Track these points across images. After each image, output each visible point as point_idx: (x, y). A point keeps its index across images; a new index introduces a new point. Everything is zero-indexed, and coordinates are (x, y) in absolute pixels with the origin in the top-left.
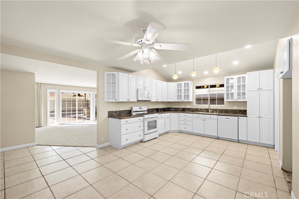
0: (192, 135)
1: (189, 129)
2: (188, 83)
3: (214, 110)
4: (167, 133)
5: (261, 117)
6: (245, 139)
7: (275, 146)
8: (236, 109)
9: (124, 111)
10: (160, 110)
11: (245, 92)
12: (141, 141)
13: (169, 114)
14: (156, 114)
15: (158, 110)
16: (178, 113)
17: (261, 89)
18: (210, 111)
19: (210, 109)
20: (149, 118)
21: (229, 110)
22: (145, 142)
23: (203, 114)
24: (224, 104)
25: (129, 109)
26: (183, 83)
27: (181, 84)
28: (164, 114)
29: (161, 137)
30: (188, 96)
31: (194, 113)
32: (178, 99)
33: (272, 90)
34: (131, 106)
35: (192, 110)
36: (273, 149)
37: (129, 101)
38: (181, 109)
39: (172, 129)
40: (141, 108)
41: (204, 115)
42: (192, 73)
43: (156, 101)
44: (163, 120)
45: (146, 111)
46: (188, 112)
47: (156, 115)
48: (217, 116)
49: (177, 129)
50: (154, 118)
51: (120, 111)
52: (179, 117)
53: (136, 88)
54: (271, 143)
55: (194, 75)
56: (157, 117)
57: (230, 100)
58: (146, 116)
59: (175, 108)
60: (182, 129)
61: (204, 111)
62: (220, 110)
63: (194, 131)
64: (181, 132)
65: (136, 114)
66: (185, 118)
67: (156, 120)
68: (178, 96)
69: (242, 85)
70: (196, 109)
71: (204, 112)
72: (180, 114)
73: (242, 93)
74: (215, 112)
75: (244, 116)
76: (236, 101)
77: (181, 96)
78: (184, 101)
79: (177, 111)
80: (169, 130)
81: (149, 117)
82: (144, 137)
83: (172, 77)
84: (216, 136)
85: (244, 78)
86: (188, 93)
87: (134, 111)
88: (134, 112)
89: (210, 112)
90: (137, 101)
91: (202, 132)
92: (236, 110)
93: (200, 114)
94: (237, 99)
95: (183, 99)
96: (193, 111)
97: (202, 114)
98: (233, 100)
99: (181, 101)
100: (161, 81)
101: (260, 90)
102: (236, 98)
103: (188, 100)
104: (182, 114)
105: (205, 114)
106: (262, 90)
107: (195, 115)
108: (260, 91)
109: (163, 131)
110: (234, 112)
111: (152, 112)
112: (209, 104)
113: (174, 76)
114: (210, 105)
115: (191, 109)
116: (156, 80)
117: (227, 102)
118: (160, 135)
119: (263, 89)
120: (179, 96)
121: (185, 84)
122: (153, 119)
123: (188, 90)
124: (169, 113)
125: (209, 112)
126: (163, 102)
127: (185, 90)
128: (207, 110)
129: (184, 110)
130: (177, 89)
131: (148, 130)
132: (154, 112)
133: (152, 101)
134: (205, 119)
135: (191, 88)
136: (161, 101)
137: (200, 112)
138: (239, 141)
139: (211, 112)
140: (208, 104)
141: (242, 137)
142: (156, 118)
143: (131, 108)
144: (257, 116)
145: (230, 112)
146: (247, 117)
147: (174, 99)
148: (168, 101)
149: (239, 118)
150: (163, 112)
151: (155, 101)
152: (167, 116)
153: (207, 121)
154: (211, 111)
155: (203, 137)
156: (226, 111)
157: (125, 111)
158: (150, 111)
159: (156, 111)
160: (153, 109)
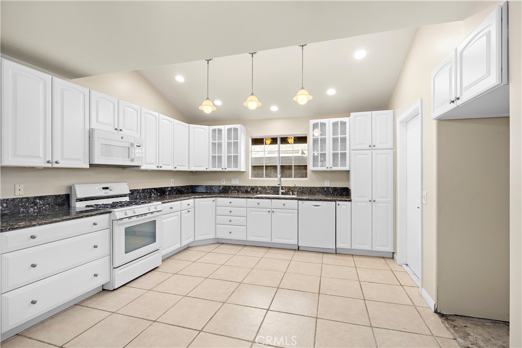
0: (246, 248)
1: (239, 235)
2: (236, 130)
3: (289, 188)
4: (187, 248)
5: (374, 201)
6: (346, 246)
7: (395, 255)
8: (328, 186)
9: (36, 198)
10: (170, 191)
11: (346, 153)
12: (103, 290)
13: (191, 201)
14: (155, 203)
15: (162, 194)
16: (214, 199)
17: (374, 146)
18: (281, 191)
19: (282, 187)
20: (130, 217)
21: (316, 188)
22: (114, 290)
23: (269, 198)
24: (306, 177)
25: (63, 192)
26: (224, 128)
27: (220, 131)
28: (180, 202)
29: (170, 262)
30: (236, 157)
31: (249, 198)
32: (214, 166)
33: (392, 149)
34: (68, 182)
35: (244, 190)
36: (392, 260)
37: (56, 165)
38: (221, 188)
39: (199, 238)
40: (107, 188)
41: (270, 200)
42: (248, 99)
43: (158, 169)
44: (175, 218)
45: (125, 196)
46: (236, 195)
47: (156, 205)
48: (297, 201)
49: (212, 236)
50: (149, 216)
52: (216, 206)
53: (87, 128)
54: (390, 249)
55: (252, 104)
56: (158, 211)
57: (319, 168)
58: (119, 213)
59: (206, 187)
60: (223, 235)
61: (268, 191)
62: (300, 188)
63: (250, 238)
64: (220, 242)
65: (87, 206)
66: (230, 209)
67: (155, 221)
68: (214, 157)
69: (340, 139)
70: (253, 188)
71: (268, 193)
72: (219, 199)
73: (341, 153)
74: (291, 192)
75: (346, 201)
76: (331, 169)
77: (220, 157)
78: (228, 169)
79: (210, 193)
80: (191, 240)
81: (130, 214)
82: (111, 276)
83: (200, 108)
84: (296, 245)
85: (344, 124)
86: (236, 151)
87: (79, 196)
88: (81, 200)
89: (280, 193)
90: (88, 166)
91: (267, 240)
92: (328, 188)
93: (262, 198)
94: (331, 166)
95: (225, 166)
96: (247, 192)
97: (266, 198)
98: (324, 169)
99: (220, 169)
100: (171, 119)
101: (373, 148)
102: (329, 165)
103: (237, 167)
104: (222, 201)
105: (273, 198)
106: (374, 149)
107: (252, 202)
108: (373, 151)
109: (177, 246)
110: (325, 191)
111: (145, 198)
112: (279, 176)
113: (204, 103)
114: (282, 179)
115: (243, 187)
116: (156, 114)
117: (313, 171)
118: (165, 259)
119: (378, 146)
120: (217, 159)
121: (229, 130)
122: (144, 217)
123: (236, 144)
124: (193, 200)
125: (278, 194)
126: (177, 171)
127: (229, 144)
128: (275, 190)
129: (225, 191)
130: (211, 141)
131: (126, 253)
132: (150, 197)
133: (142, 168)
134: (273, 210)
135: (244, 141)
136: (171, 168)
137: (261, 193)
138: (336, 252)
139: (283, 193)
140: (277, 177)
141: (344, 243)
142: (155, 214)
143: (70, 188)
144: (368, 199)
145: (318, 192)
146: (351, 201)
147: (204, 165)
148: (191, 170)
149: (339, 205)
150: (175, 198)
151: (154, 167)
152: (186, 206)
153: (278, 214)
154: (284, 191)
155: (270, 250)
156: (310, 191)
157: (41, 198)
158: (138, 196)
159: (159, 194)
160: (149, 191)
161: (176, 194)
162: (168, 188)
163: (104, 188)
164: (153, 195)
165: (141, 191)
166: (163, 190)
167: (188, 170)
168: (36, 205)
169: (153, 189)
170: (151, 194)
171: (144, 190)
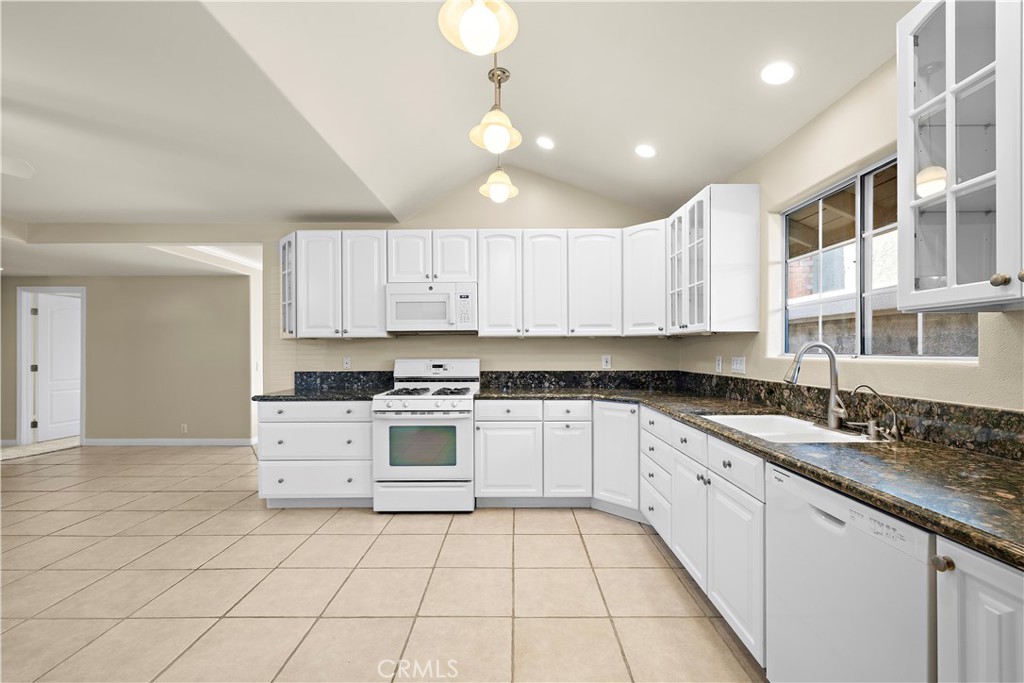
9: (359, 373)
10: (597, 380)
15: (572, 384)
28: (538, 402)
39: (601, 495)
40: (440, 366)
45: (473, 380)
47: (455, 401)
50: (437, 414)
51: (340, 373)
52: (640, 428)
66: (652, 441)
68: (673, 297)
78: (691, 329)
80: (579, 492)
88: (402, 380)
90: (384, 335)
95: (684, 319)
100: (560, 231)
103: (703, 320)
120: (676, 301)
124: (586, 403)
129: (721, 392)
131: (392, 465)
132: (540, 388)
148: (627, 334)
152: (559, 414)
157: (364, 373)
158: (510, 384)
159: (562, 383)
160: (536, 376)
161: (617, 387)
162: (590, 373)
163: (434, 366)
164: (547, 384)
165: (516, 375)
166: (575, 378)
167: (618, 333)
168: (359, 381)
169: (547, 372)
170: (541, 382)
171: (523, 375)
